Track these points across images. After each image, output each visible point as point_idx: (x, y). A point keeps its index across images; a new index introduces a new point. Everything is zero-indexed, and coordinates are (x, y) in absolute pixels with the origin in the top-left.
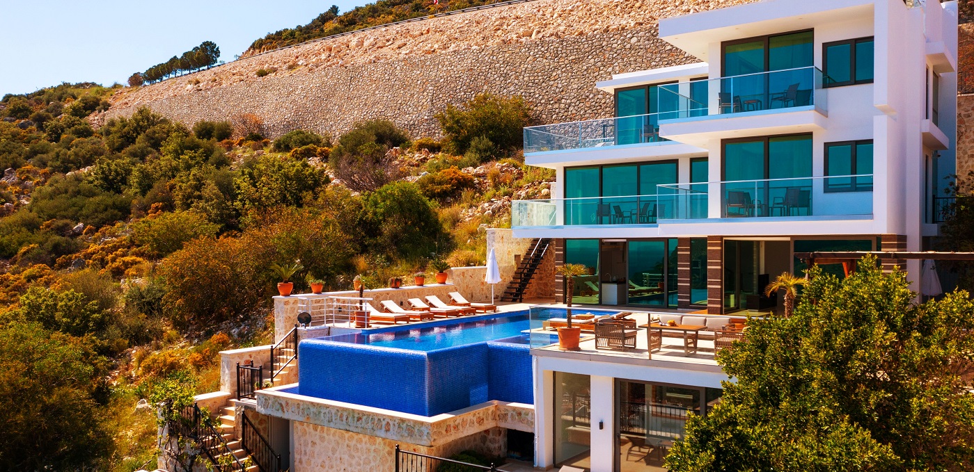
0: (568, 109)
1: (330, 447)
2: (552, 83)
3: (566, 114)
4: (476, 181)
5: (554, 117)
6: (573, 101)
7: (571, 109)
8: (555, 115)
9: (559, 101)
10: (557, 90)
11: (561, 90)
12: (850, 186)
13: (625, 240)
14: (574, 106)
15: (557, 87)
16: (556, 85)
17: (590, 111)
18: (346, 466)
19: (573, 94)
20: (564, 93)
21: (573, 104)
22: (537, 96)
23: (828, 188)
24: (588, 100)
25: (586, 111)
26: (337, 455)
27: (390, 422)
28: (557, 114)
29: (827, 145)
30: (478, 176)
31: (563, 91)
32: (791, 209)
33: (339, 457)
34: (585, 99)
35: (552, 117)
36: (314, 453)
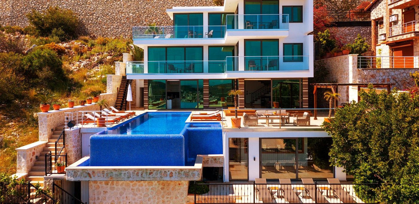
0: (98, 19)
1: (119, 192)
2: (88, 5)
3: (96, 21)
4: (66, 51)
5: (90, 22)
6: (100, 15)
7: (99, 19)
8: (91, 21)
9: (92, 14)
10: (91, 9)
11: (93, 9)
12: (292, 60)
13: (179, 80)
14: (101, 18)
15: (91, 8)
16: (90, 7)
17: (109, 21)
18: (130, 200)
19: (100, 12)
20: (95, 11)
21: (100, 17)
22: (80, 11)
23: (285, 60)
24: (108, 15)
25: (107, 21)
26: (124, 195)
27: (173, 172)
28: (92, 21)
29: (284, 44)
30: (67, 48)
31: (94, 10)
32: (270, 68)
33: (125, 196)
34: (107, 15)
35: (89, 22)
36: (105, 197)
